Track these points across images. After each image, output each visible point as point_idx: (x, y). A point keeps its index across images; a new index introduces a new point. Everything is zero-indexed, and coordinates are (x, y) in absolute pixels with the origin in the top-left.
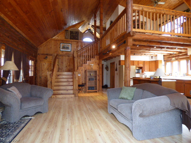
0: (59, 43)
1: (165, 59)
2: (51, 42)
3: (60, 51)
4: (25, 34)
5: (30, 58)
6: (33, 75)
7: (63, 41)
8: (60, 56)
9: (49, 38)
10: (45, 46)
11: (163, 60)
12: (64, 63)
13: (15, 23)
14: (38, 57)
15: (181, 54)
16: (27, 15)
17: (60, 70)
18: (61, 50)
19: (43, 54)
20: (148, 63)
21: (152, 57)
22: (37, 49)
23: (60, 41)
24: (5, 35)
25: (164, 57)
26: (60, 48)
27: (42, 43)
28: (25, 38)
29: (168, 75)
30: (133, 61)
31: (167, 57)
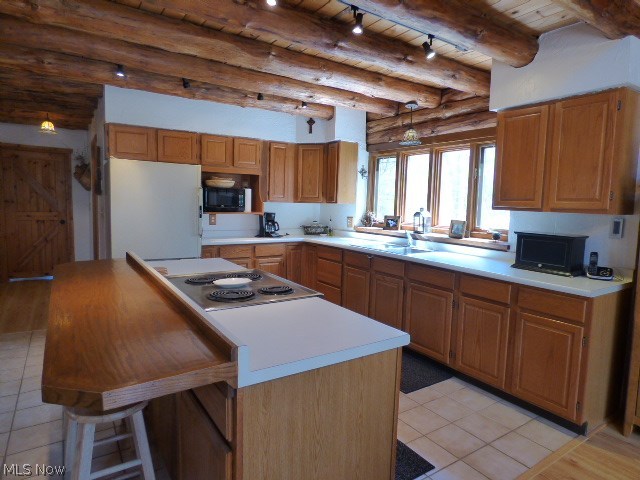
1: (371, 141)
11: (362, 146)
15: (448, 114)
20: (291, 154)
21: (311, 122)
25: (368, 128)
29: (379, 225)
30: (201, 136)
31: (381, 128)
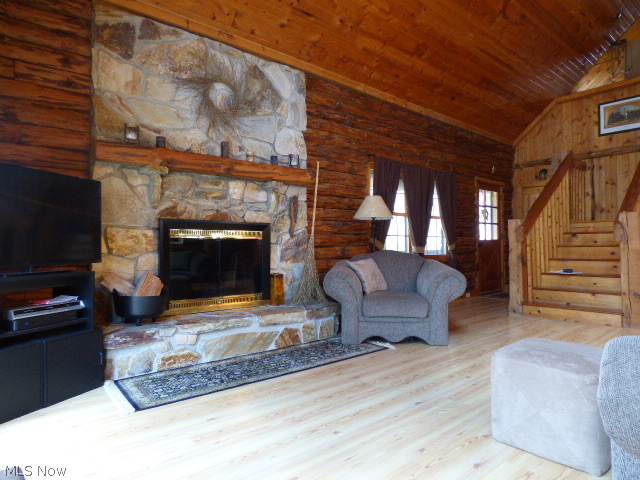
0: (593, 108)
2: (560, 111)
3: (600, 135)
4: (446, 113)
5: (479, 182)
6: (496, 238)
7: (613, 93)
8: (599, 157)
9: (552, 100)
10: (539, 132)
12: (619, 183)
13: (401, 93)
14: (515, 175)
16: (424, 57)
17: (603, 215)
18: (603, 131)
19: (530, 165)
22: (510, 151)
23: (595, 98)
24: (379, 133)
26: (599, 123)
27: (527, 125)
28: (447, 125)
